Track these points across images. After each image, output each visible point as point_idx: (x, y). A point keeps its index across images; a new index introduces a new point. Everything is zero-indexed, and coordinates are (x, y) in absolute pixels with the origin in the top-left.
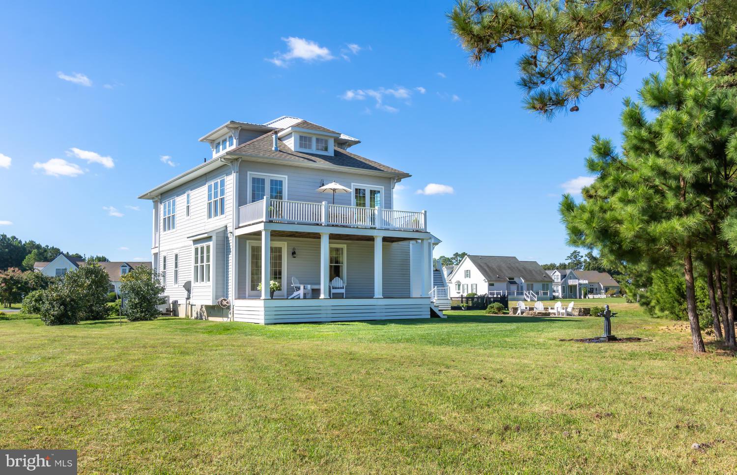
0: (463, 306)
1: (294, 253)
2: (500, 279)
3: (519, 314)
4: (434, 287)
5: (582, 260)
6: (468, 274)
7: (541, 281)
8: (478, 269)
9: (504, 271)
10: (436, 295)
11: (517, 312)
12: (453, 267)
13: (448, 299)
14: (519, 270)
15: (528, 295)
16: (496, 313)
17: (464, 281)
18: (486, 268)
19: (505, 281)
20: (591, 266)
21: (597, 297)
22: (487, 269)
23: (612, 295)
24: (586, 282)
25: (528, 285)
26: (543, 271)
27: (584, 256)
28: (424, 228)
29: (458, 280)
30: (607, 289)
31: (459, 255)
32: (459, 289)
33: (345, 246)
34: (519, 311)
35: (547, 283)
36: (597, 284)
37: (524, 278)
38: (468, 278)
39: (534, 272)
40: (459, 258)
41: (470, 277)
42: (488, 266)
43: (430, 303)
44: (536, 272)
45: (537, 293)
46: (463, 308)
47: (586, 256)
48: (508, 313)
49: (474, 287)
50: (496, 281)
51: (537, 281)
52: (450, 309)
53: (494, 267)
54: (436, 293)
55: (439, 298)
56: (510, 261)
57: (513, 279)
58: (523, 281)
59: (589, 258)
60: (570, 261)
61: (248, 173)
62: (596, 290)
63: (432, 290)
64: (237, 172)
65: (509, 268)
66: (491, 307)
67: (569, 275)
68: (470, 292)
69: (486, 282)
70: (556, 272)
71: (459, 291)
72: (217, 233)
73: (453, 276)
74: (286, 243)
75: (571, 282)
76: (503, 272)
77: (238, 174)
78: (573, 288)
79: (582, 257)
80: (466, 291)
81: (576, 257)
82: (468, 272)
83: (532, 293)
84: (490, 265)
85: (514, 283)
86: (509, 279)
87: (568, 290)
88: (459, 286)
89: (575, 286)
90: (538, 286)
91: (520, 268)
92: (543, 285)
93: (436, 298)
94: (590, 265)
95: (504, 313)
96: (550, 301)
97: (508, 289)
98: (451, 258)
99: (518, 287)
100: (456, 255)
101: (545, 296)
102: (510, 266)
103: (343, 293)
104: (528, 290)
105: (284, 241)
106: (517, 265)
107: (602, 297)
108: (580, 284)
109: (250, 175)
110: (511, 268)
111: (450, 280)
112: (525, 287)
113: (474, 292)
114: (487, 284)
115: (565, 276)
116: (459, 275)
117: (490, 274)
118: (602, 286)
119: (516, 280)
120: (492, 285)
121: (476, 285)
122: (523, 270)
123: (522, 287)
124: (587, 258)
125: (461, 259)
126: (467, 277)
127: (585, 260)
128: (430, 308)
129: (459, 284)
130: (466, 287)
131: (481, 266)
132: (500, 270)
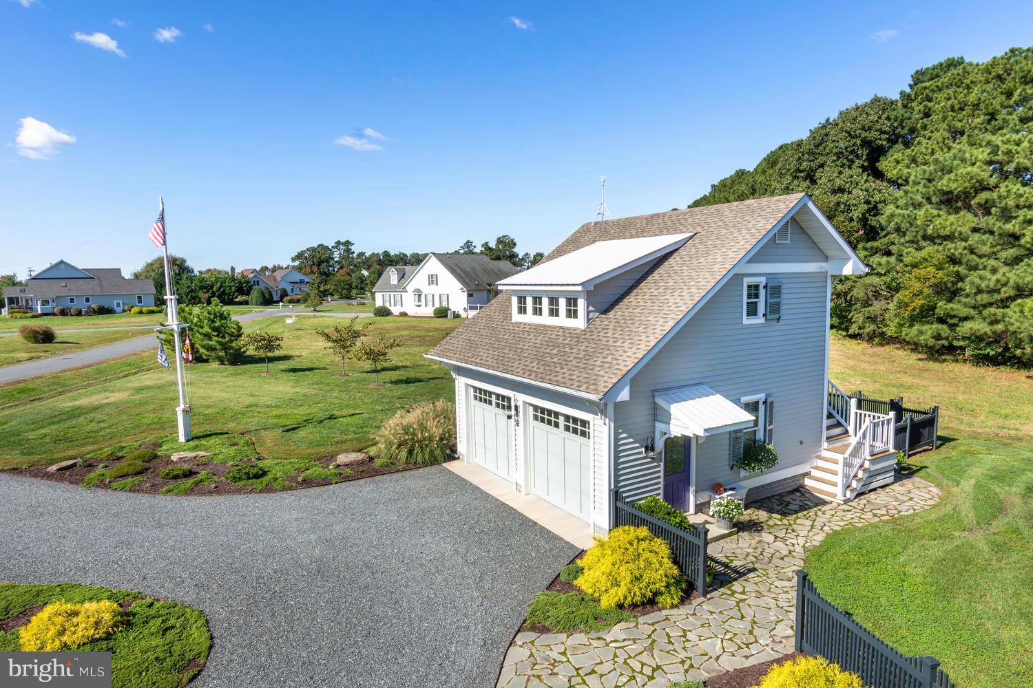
2: (478, 287)
6: (433, 279)
8: (450, 272)
9: (481, 276)
14: (496, 273)
17: (427, 289)
18: (459, 271)
19: (484, 289)
22: (461, 273)
27: (478, 246)
29: (417, 288)
32: (420, 300)
38: (434, 285)
41: (437, 284)
42: (460, 268)
49: (444, 298)
50: (476, 290)
53: (467, 269)
56: (481, 259)
65: (484, 270)
68: (437, 305)
69: (463, 291)
71: (419, 304)
73: (409, 282)
76: (479, 277)
79: (476, 247)
80: (430, 303)
82: (435, 276)
84: (462, 268)
88: (420, 295)
91: (495, 270)
102: (484, 268)
106: (491, 266)
110: (486, 271)
111: (404, 288)
113: (444, 304)
114: (465, 294)
116: (419, 281)
117: (467, 280)
120: (472, 295)
121: (448, 295)
122: (499, 273)
126: (432, 284)
129: (418, 293)
130: (430, 298)
131: (452, 269)
132: (476, 274)
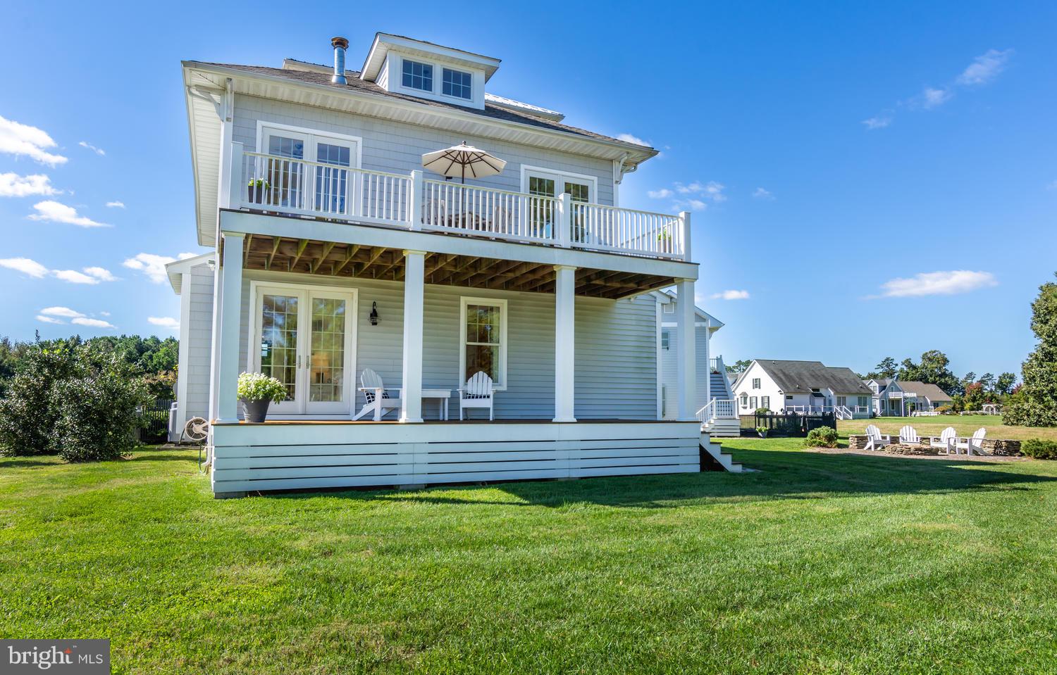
0: (760, 431)
1: (374, 314)
2: (800, 390)
3: (870, 448)
4: (712, 399)
5: (898, 369)
6: (757, 384)
7: (857, 394)
8: (771, 376)
9: (807, 381)
10: (714, 412)
11: (865, 445)
12: (737, 375)
13: (735, 419)
14: (827, 379)
15: (839, 411)
16: (824, 446)
17: (752, 393)
18: (781, 375)
19: (807, 392)
20: (910, 376)
21: (926, 415)
22: (783, 378)
23: (943, 412)
24: (914, 395)
25: (839, 398)
26: (859, 380)
27: (900, 364)
28: (683, 253)
29: (744, 391)
30: (936, 405)
31: (743, 364)
32: (745, 403)
33: (505, 302)
34: (871, 444)
35: (864, 397)
36: (922, 398)
37: (832, 389)
38: (758, 389)
39: (846, 382)
40: (742, 367)
41: (760, 388)
42: (784, 374)
43: (699, 435)
44: (850, 382)
45: (852, 409)
46: (760, 434)
47: (903, 364)
48: (846, 446)
49: (766, 400)
50: (796, 393)
51: (850, 393)
52: (739, 435)
53: (792, 374)
54: (714, 409)
55: (720, 417)
56: (813, 367)
57: (818, 390)
58: (832, 393)
59: (907, 366)
60: (881, 370)
61: (260, 124)
62: (921, 405)
63: (709, 404)
64: (228, 119)
65: (813, 376)
66: (814, 434)
67: (890, 386)
68: (760, 407)
69: (781, 394)
70: (872, 382)
71: (745, 406)
72: (193, 268)
73: (737, 387)
74: (355, 291)
75: (893, 395)
76: (804, 381)
77: (231, 124)
78: (895, 403)
79: (897, 365)
80: (754, 405)
81: (888, 366)
82: (758, 381)
83: (845, 410)
84: (787, 372)
85: (821, 395)
86: (813, 390)
87: (888, 406)
88: (745, 398)
89: (898, 401)
90: (851, 400)
91: (826, 375)
92: (860, 399)
93: (714, 417)
94: (908, 375)
95: (840, 446)
96: (870, 420)
97: (812, 403)
98: (734, 367)
99: (825, 400)
100: (739, 363)
101: (863, 413)
102: (813, 374)
103: (489, 409)
104: (839, 404)
105: (352, 285)
106: (823, 372)
107: (932, 415)
108: (905, 398)
109: (266, 128)
110: (815, 376)
111: (734, 390)
112: (834, 401)
113: (766, 407)
114: (783, 397)
115: (885, 387)
116: (745, 386)
117: (787, 383)
118: (929, 401)
119: (822, 391)
120: (791, 398)
121: (769, 397)
122: (831, 378)
123: (830, 401)
124: (903, 366)
125: (745, 368)
126: (756, 387)
127: (902, 370)
128: (701, 447)
129: (745, 396)
130: (754, 401)
131: (774, 374)
132: (801, 379)
